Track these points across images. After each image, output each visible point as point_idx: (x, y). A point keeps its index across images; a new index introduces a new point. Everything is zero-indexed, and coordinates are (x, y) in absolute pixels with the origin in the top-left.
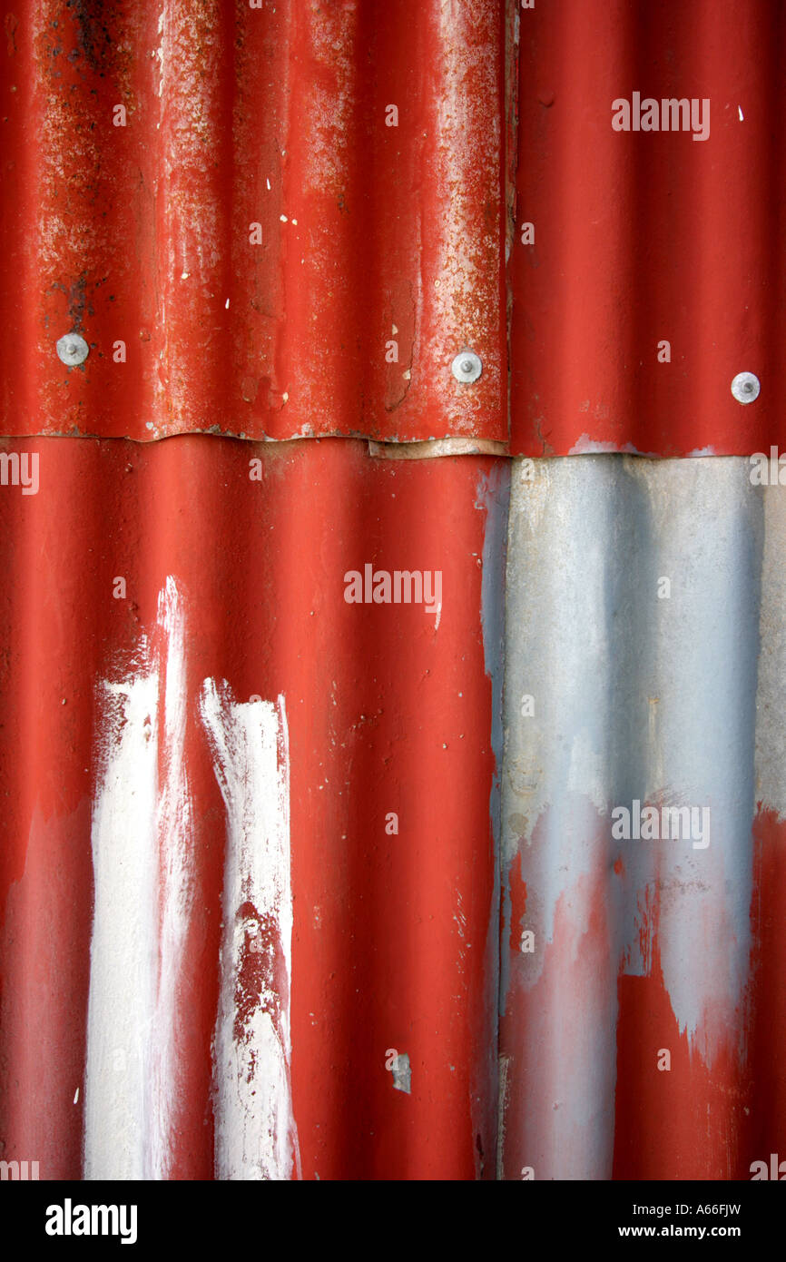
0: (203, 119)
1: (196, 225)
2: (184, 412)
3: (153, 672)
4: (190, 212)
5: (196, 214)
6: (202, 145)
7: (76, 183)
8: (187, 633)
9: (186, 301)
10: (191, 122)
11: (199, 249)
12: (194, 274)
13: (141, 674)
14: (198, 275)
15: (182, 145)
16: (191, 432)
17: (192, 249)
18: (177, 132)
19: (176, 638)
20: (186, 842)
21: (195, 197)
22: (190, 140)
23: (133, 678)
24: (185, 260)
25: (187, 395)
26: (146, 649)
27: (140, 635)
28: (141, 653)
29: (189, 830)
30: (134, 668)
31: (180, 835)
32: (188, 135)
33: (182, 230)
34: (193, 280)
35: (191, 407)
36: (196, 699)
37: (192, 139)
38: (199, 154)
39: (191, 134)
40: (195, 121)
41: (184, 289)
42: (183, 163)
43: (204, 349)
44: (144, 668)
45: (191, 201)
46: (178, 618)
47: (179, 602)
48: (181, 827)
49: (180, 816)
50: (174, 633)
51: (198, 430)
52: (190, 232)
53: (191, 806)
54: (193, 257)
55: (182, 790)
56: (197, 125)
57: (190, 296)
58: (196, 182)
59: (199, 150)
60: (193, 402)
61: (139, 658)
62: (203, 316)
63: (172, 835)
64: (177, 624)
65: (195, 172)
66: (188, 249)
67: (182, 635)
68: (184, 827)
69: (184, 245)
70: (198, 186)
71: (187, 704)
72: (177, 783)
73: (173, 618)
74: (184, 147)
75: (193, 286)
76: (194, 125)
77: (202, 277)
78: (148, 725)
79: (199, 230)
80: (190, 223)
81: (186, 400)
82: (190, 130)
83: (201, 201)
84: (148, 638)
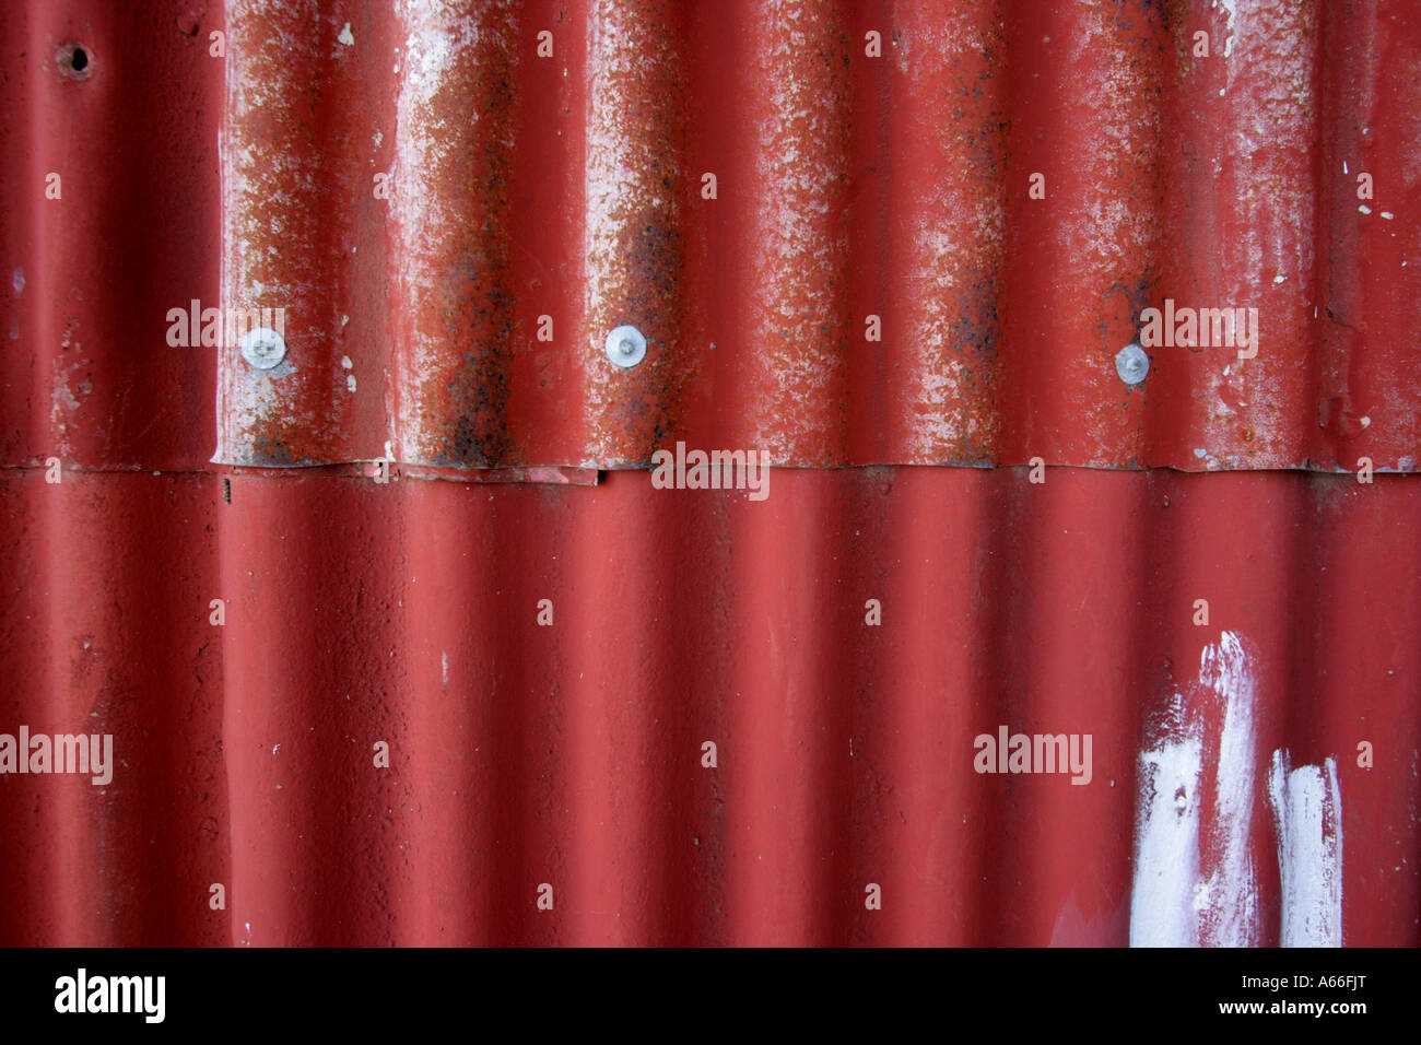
0: (1304, 88)
1: (1295, 217)
2: (1274, 444)
3: (1190, 738)
4: (1287, 202)
5: (1295, 204)
6: (1303, 120)
7: (1143, 161)
8: (1257, 700)
9: (1282, 310)
10: (1291, 92)
11: (1298, 248)
12: (1291, 277)
13: (1172, 739)
14: (1297, 279)
15: (1276, 119)
16: (1285, 468)
17: (1289, 248)
18: (1269, 102)
19: (1240, 706)
20: (1250, 938)
21: (1295, 183)
22: (1289, 112)
23: (1163, 744)
24: (1279, 260)
25: (1279, 424)
26: (1180, 711)
27: (1172, 695)
28: (1173, 715)
29: (1254, 924)
30: (1164, 733)
31: (1241, 930)
32: (1287, 107)
33: (1276, 223)
34: (1291, 285)
35: (1286, 438)
36: (1265, 775)
37: (1292, 113)
38: (1300, 130)
39: (1291, 106)
40: (1296, 90)
41: (1278, 295)
42: (1279, 141)
43: (1300, 368)
44: (1176, 732)
45: (1289, 188)
46: (1244, 682)
47: (1245, 664)
48: (1244, 921)
49: (1241, 908)
50: (1237, 699)
51: (1293, 466)
52: (1288, 225)
53: (1257, 897)
54: (1291, 258)
55: (1245, 879)
56: (1298, 95)
57: (1287, 304)
58: (1296, 164)
59: (1300, 126)
60: (1289, 432)
61: (1171, 721)
62: (1300, 328)
63: (1228, 928)
64: (1243, 690)
65: (1294, 152)
66: (1284, 247)
67: (1249, 702)
68: (1247, 920)
69: (1279, 241)
70: (1299, 169)
71: (1255, 782)
72: (1238, 870)
73: (1235, 681)
74: (1280, 121)
75: (1291, 292)
76: (1295, 95)
77: (1300, 281)
78: (1181, 797)
79: (1298, 224)
80: (1288, 215)
81: (1279, 429)
82: (1290, 100)
83: (1301, 188)
84: (1184, 698)
